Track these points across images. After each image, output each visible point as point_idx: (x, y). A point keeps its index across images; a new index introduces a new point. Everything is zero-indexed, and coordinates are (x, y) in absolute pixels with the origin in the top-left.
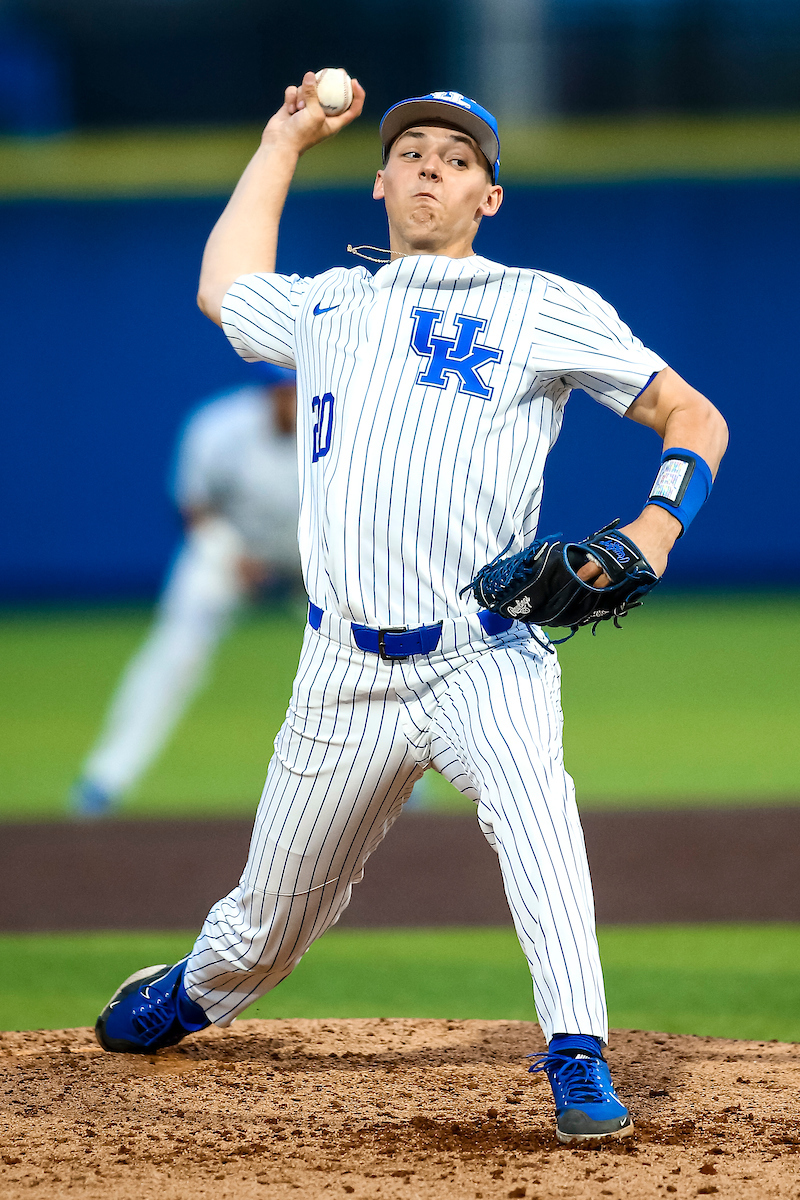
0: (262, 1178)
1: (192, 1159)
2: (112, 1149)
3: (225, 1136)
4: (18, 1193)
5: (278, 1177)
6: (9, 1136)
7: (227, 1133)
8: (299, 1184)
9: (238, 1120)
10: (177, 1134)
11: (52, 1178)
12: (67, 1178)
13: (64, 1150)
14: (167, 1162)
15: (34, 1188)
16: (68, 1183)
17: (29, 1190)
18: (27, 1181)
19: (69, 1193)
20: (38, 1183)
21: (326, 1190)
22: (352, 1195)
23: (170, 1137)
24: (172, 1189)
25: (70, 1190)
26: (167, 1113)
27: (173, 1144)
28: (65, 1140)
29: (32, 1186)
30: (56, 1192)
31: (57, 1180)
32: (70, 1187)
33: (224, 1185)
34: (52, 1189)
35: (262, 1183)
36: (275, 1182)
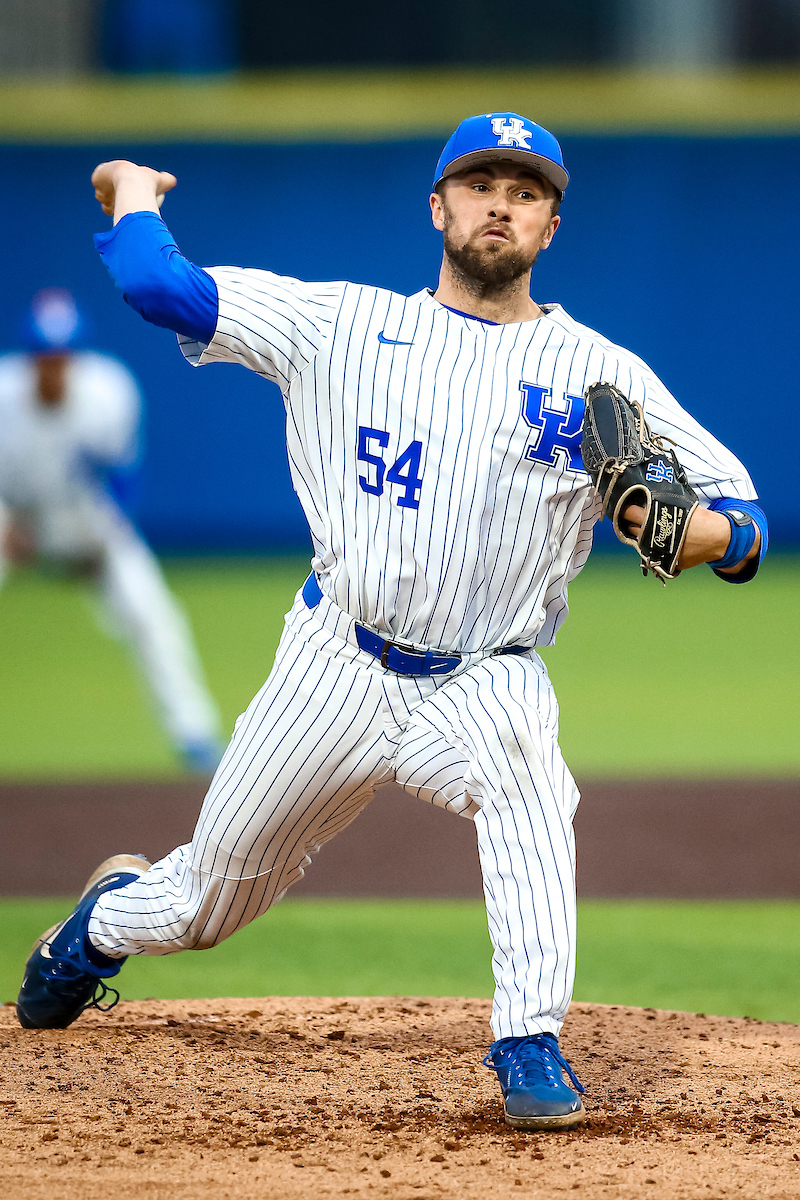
0: (297, 1161)
1: (227, 1140)
2: (145, 1128)
3: (263, 1117)
4: (46, 1172)
5: (314, 1160)
6: (40, 1113)
7: (266, 1113)
8: (333, 1167)
9: (277, 1100)
10: (213, 1114)
11: (82, 1157)
12: (96, 1158)
13: (95, 1128)
14: (201, 1142)
15: (62, 1167)
16: (97, 1163)
17: (57, 1169)
18: (55, 1160)
19: (98, 1173)
20: (66, 1163)
21: (361, 1175)
22: (389, 1179)
23: (206, 1116)
24: (204, 1170)
25: (99, 1169)
26: (205, 1091)
27: (208, 1123)
28: (98, 1118)
29: (60, 1165)
30: (84, 1171)
31: (86, 1159)
32: (99, 1166)
33: (257, 1166)
34: (80, 1169)
35: (296, 1166)
36: (311, 1165)
